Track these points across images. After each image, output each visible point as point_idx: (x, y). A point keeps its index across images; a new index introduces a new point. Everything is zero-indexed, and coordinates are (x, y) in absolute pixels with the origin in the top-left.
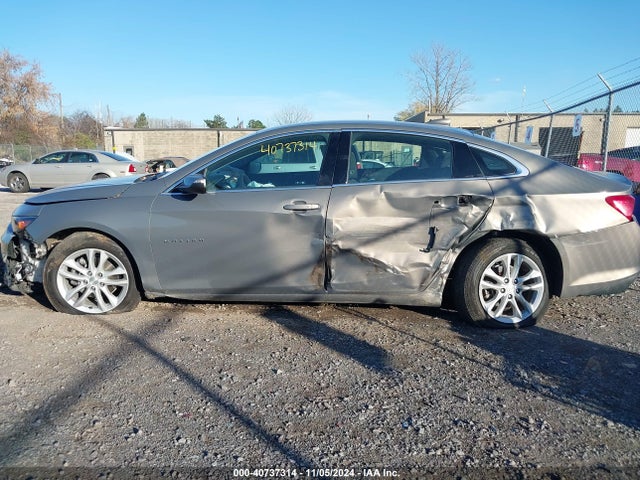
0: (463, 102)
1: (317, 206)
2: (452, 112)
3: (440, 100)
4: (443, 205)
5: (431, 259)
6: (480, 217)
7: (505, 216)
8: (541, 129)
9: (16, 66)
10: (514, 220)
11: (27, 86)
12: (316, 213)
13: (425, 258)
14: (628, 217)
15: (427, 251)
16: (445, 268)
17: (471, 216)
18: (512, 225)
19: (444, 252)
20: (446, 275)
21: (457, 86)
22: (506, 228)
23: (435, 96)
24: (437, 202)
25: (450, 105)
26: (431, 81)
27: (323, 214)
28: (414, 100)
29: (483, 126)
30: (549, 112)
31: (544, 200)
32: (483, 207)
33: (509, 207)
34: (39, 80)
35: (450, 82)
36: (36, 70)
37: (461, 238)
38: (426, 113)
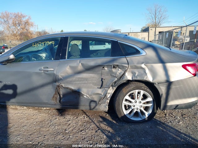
0: (164, 23)
1: (52, 69)
2: (160, 26)
3: (156, 22)
4: (106, 69)
5: (102, 91)
6: (122, 74)
7: (134, 74)
8: (190, 31)
9: (24, 17)
10: (137, 76)
11: (27, 23)
12: (52, 72)
13: (100, 91)
14: (193, 74)
15: (100, 88)
16: (109, 96)
17: (118, 74)
18: (137, 78)
19: (107, 89)
20: (109, 99)
21: (162, 18)
22: (134, 79)
23: (154, 21)
24: (104, 67)
25: (159, 24)
26: (153, 16)
27: (55, 73)
28: (148, 23)
29: (164, 31)
30: (186, 25)
31: (152, 66)
32: (124, 70)
33: (135, 70)
34: (30, 21)
35: (160, 16)
36: (30, 18)
37: (115, 82)
38: (150, 27)
